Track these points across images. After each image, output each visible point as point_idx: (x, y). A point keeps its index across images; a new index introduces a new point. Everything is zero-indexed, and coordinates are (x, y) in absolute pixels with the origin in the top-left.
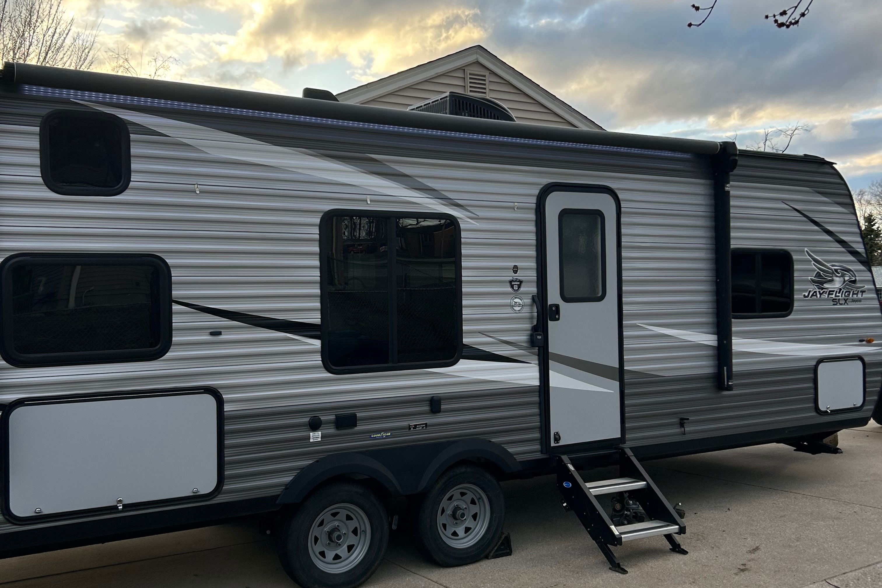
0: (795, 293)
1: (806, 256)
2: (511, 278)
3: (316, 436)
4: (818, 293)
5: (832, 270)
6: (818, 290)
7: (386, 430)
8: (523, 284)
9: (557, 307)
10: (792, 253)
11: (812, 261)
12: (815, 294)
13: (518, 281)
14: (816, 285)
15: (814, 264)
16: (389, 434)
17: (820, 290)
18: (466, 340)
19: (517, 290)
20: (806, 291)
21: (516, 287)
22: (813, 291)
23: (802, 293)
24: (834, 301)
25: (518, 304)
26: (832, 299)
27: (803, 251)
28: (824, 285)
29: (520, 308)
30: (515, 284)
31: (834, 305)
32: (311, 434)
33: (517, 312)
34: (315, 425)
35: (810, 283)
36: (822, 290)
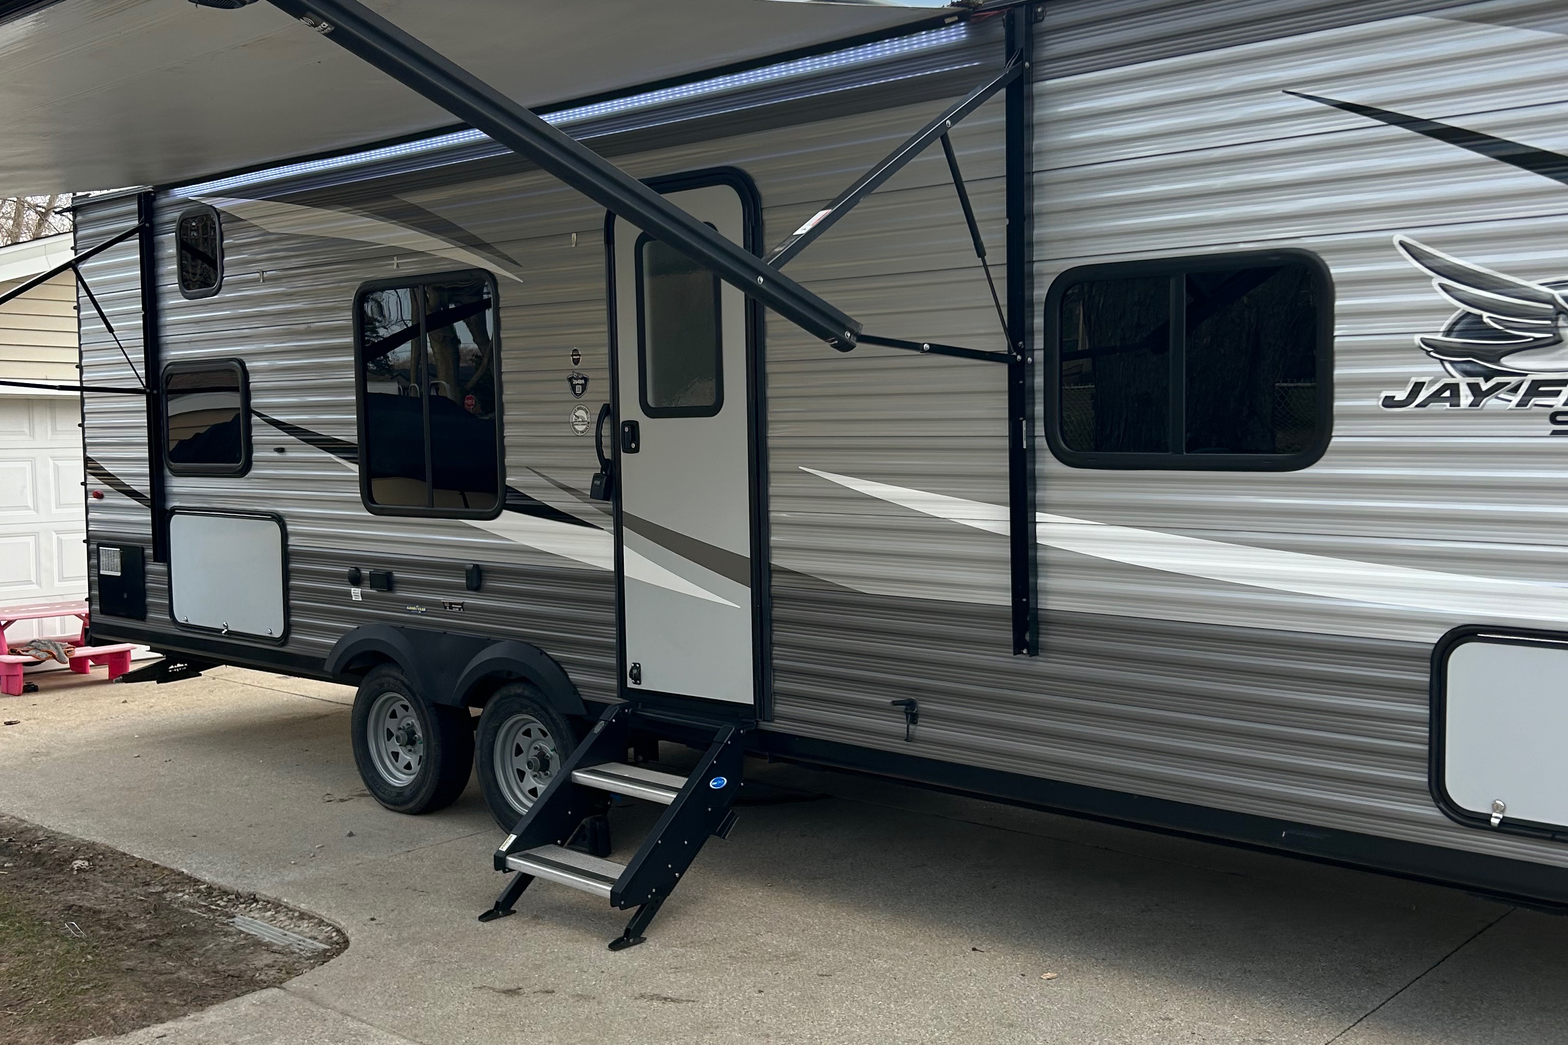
0: (1337, 390)
1: (1405, 260)
2: (569, 374)
3: (356, 593)
4: (1464, 391)
5: (1552, 301)
6: (1463, 383)
7: (421, 603)
8: (590, 384)
9: (634, 426)
10: (1327, 259)
11: (1431, 278)
12: (1447, 394)
13: (581, 379)
14: (1451, 362)
15: (1442, 286)
16: (424, 610)
17: (1480, 380)
18: (510, 480)
19: (580, 394)
20: (1399, 382)
21: (579, 389)
22: (1433, 383)
23: (1380, 392)
24: (1559, 418)
25: (580, 420)
26: (1551, 411)
27: (1391, 246)
28: (1504, 361)
29: (585, 427)
30: (578, 384)
31: (1555, 433)
32: (353, 589)
33: (579, 434)
34: (356, 580)
35: (1424, 354)
36: (1487, 380)
